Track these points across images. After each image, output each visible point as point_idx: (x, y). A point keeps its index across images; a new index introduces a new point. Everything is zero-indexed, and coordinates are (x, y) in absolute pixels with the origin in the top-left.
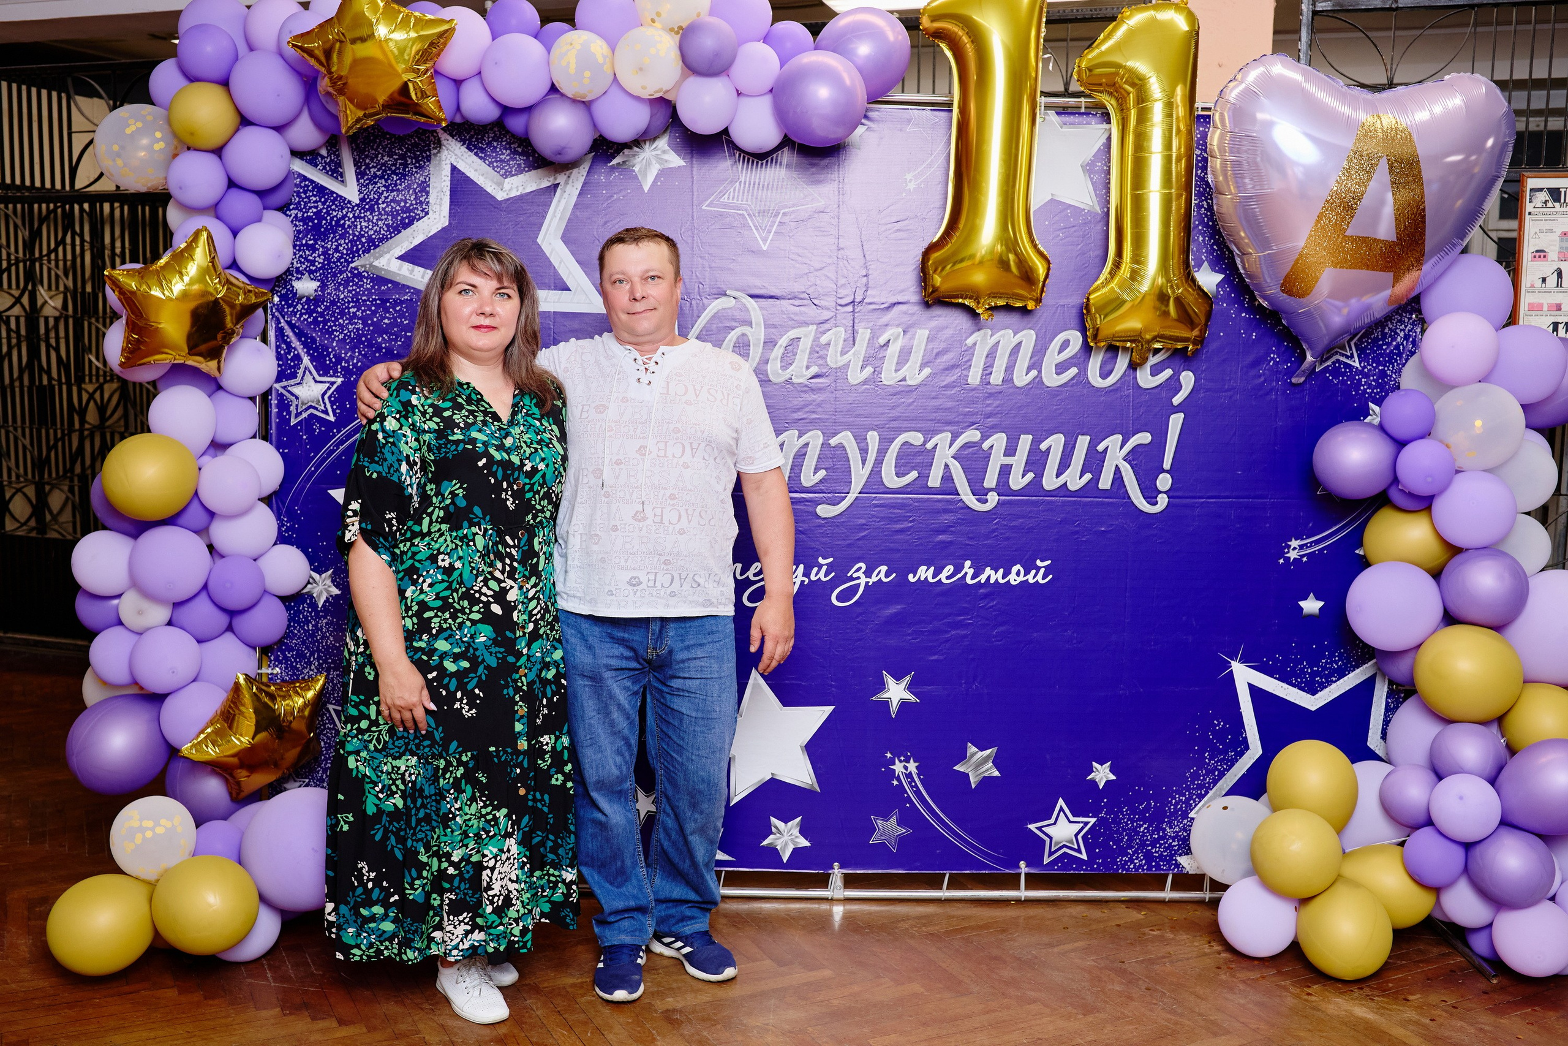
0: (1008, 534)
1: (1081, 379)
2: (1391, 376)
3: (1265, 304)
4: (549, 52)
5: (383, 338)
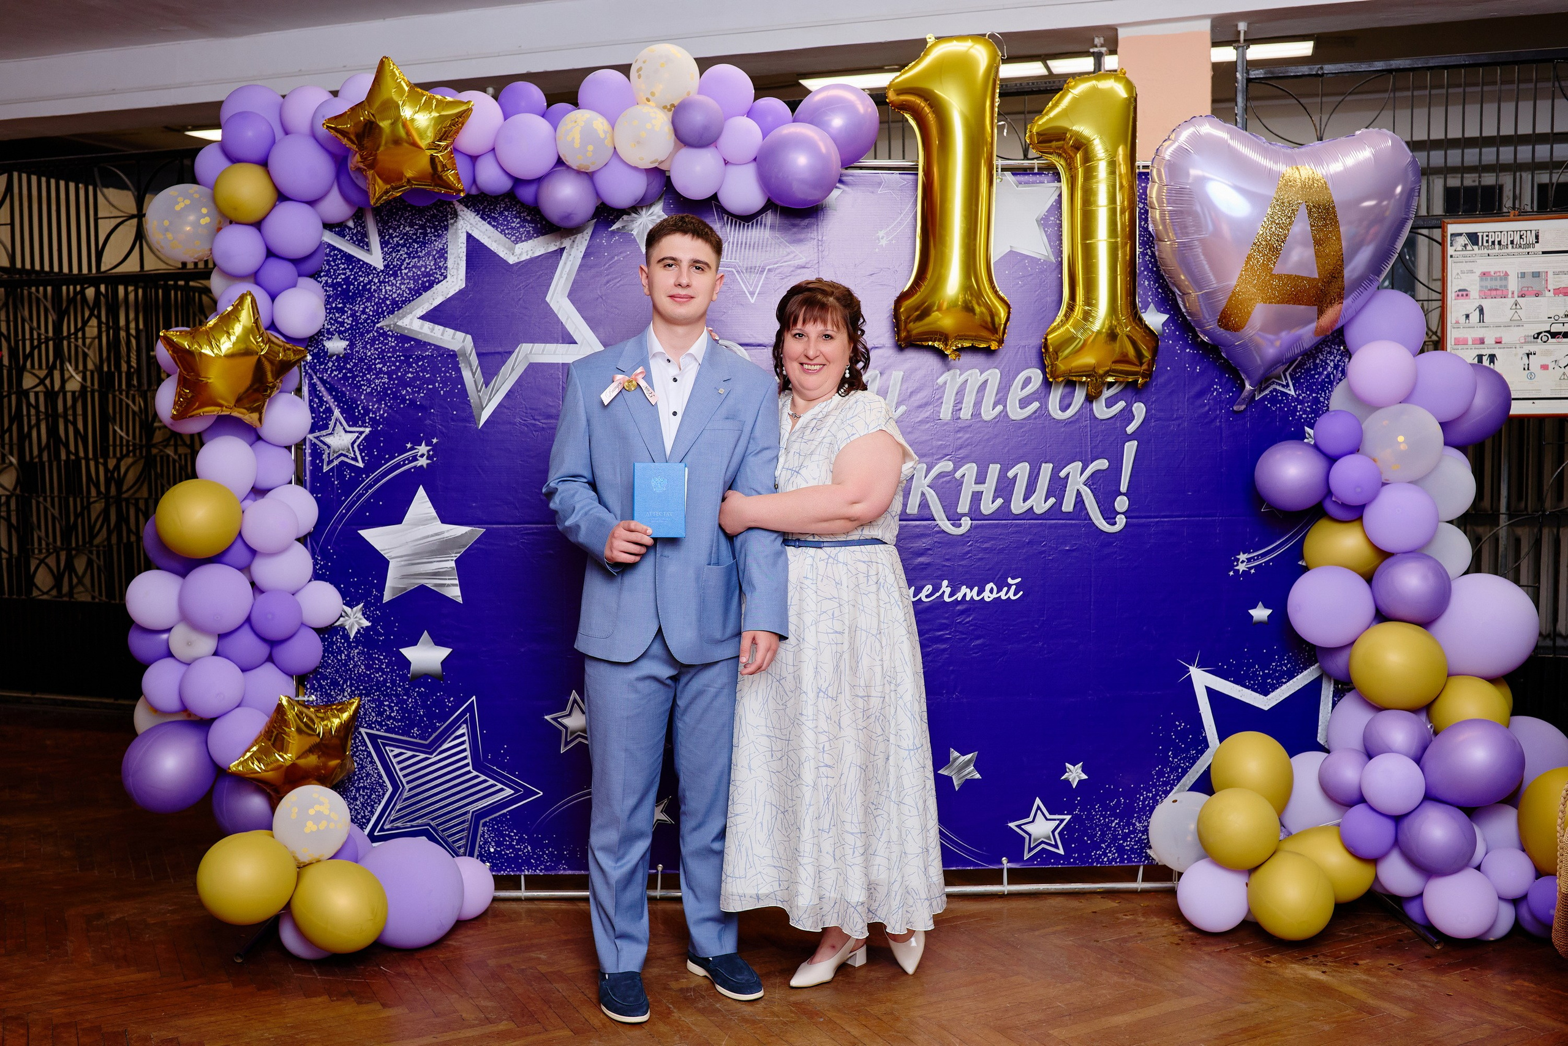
0: (980, 556)
1: (1043, 412)
2: (1324, 403)
3: (1206, 339)
4: (555, 129)
5: (407, 391)
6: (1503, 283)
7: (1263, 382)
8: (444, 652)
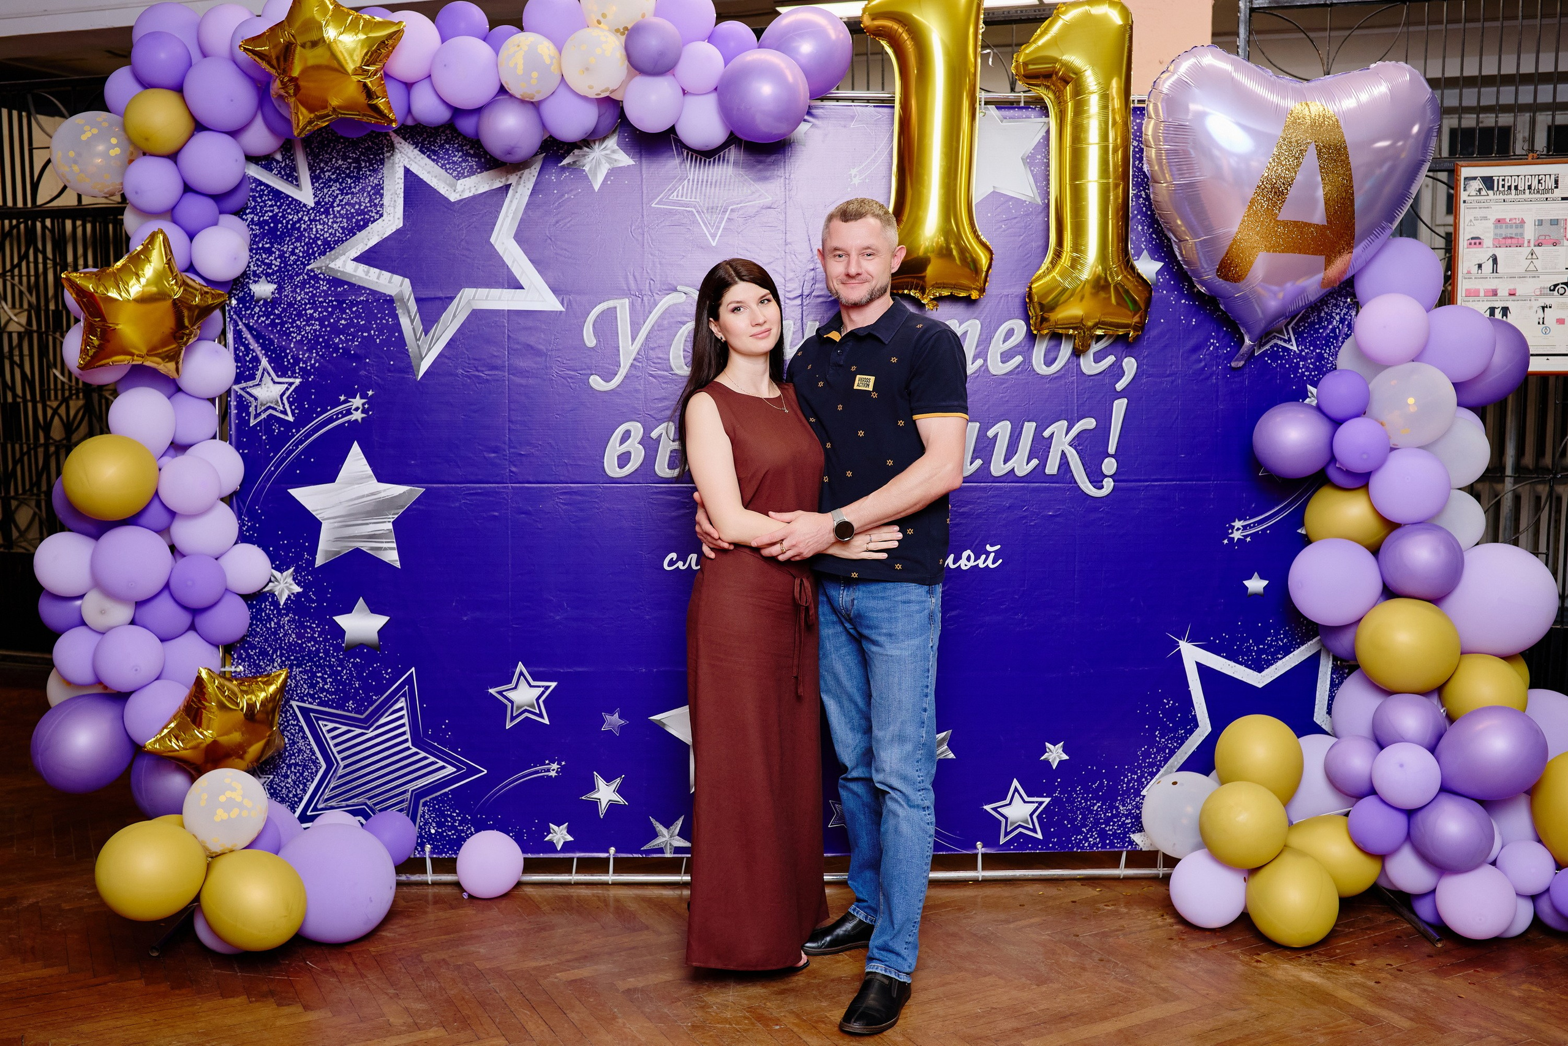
1: (1026, 365)
2: (1328, 359)
3: (1203, 290)
4: (497, 54)
5: (340, 339)
6: (1519, 231)
7: (1262, 338)
8: (381, 621)
